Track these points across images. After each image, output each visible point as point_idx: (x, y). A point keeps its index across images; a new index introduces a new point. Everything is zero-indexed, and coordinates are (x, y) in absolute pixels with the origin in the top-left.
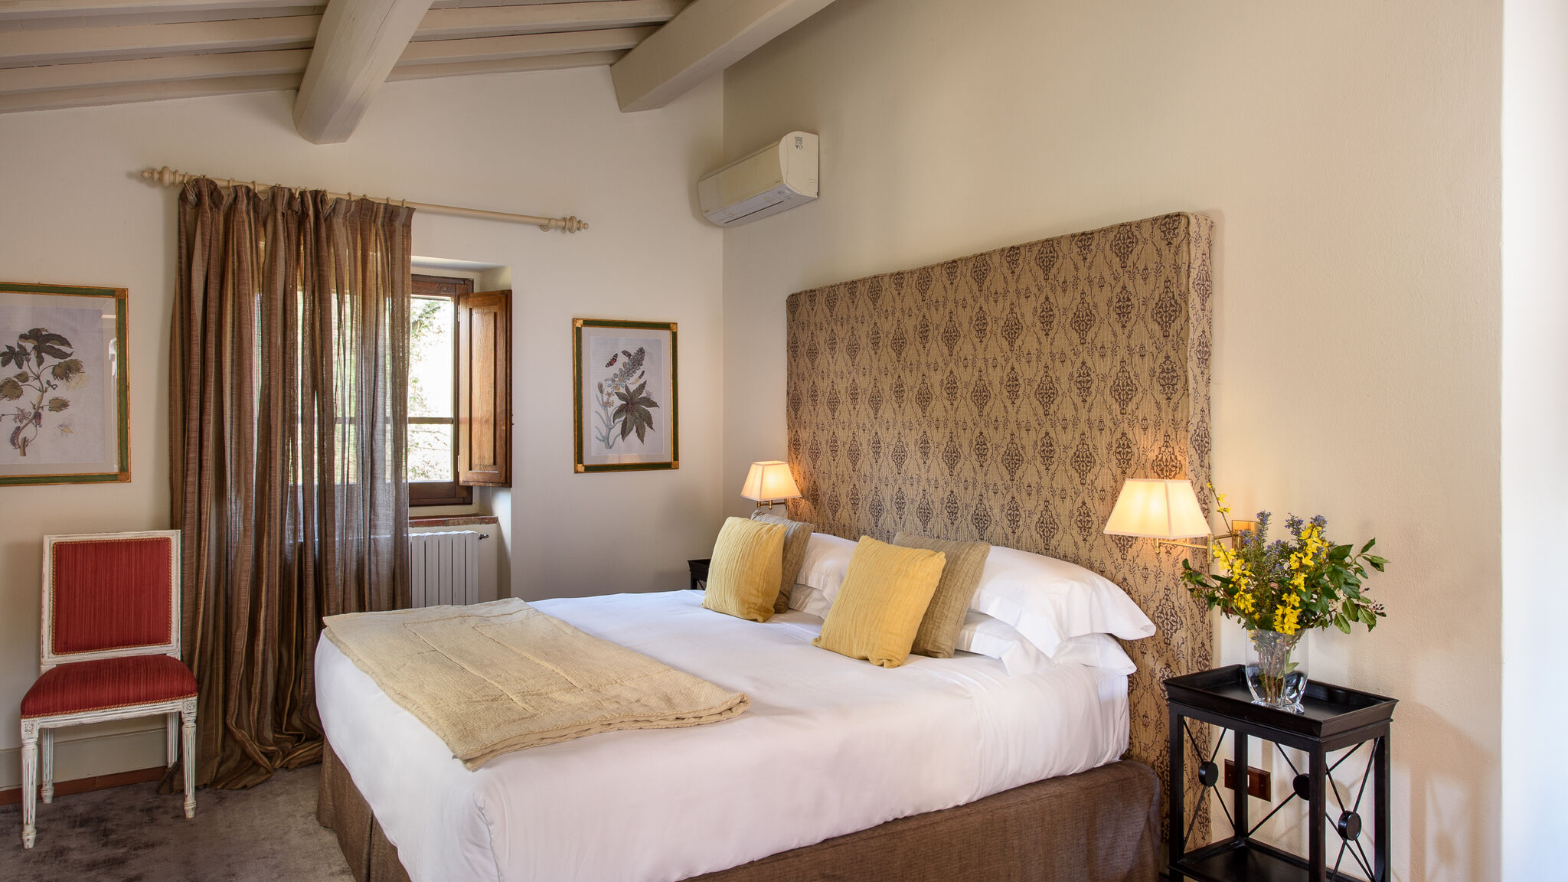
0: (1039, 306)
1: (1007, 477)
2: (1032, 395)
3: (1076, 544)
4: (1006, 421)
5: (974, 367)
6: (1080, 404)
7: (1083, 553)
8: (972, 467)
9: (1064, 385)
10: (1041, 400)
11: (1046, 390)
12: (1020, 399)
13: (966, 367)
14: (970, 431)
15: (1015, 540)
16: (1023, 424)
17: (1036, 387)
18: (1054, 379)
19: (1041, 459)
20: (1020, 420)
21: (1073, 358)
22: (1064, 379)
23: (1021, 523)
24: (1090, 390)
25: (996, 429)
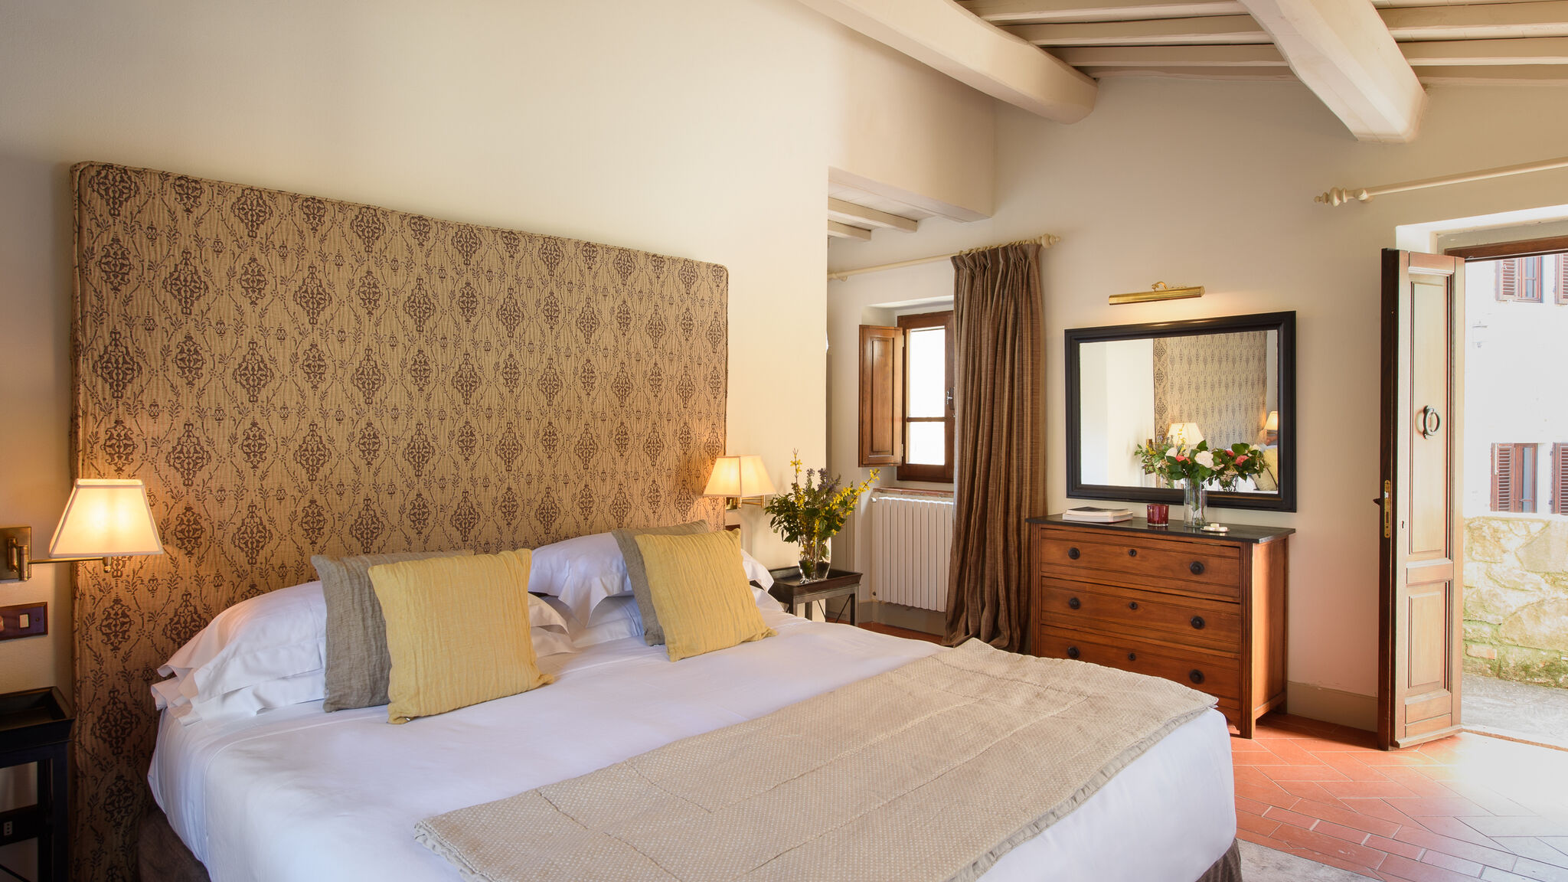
0: (616, 307)
1: (580, 466)
2: (608, 387)
3: (646, 517)
4: (581, 411)
5: (542, 353)
6: (652, 399)
7: (653, 523)
8: (538, 459)
9: (638, 381)
10: (617, 393)
11: (622, 383)
12: (596, 391)
13: (531, 352)
14: (536, 421)
15: (588, 526)
16: (599, 415)
17: (613, 381)
18: (629, 376)
19: (616, 447)
20: (595, 411)
21: (648, 359)
22: (639, 377)
23: (594, 509)
24: (661, 387)
25: (569, 419)
